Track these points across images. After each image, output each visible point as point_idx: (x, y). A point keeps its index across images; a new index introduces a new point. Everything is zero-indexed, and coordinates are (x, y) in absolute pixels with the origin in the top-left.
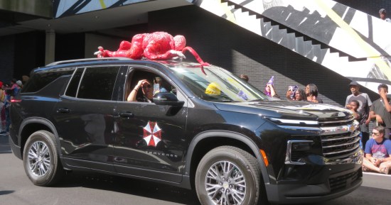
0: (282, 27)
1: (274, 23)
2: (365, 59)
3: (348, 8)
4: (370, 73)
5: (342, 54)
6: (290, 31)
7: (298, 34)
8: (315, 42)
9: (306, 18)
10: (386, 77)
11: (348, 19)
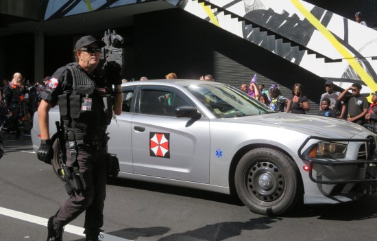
0: (262, 29)
1: (255, 26)
2: (340, 60)
3: (326, 11)
4: (345, 74)
5: (319, 56)
6: (270, 33)
7: (278, 37)
8: (293, 44)
9: (285, 21)
10: (359, 77)
11: (325, 22)
